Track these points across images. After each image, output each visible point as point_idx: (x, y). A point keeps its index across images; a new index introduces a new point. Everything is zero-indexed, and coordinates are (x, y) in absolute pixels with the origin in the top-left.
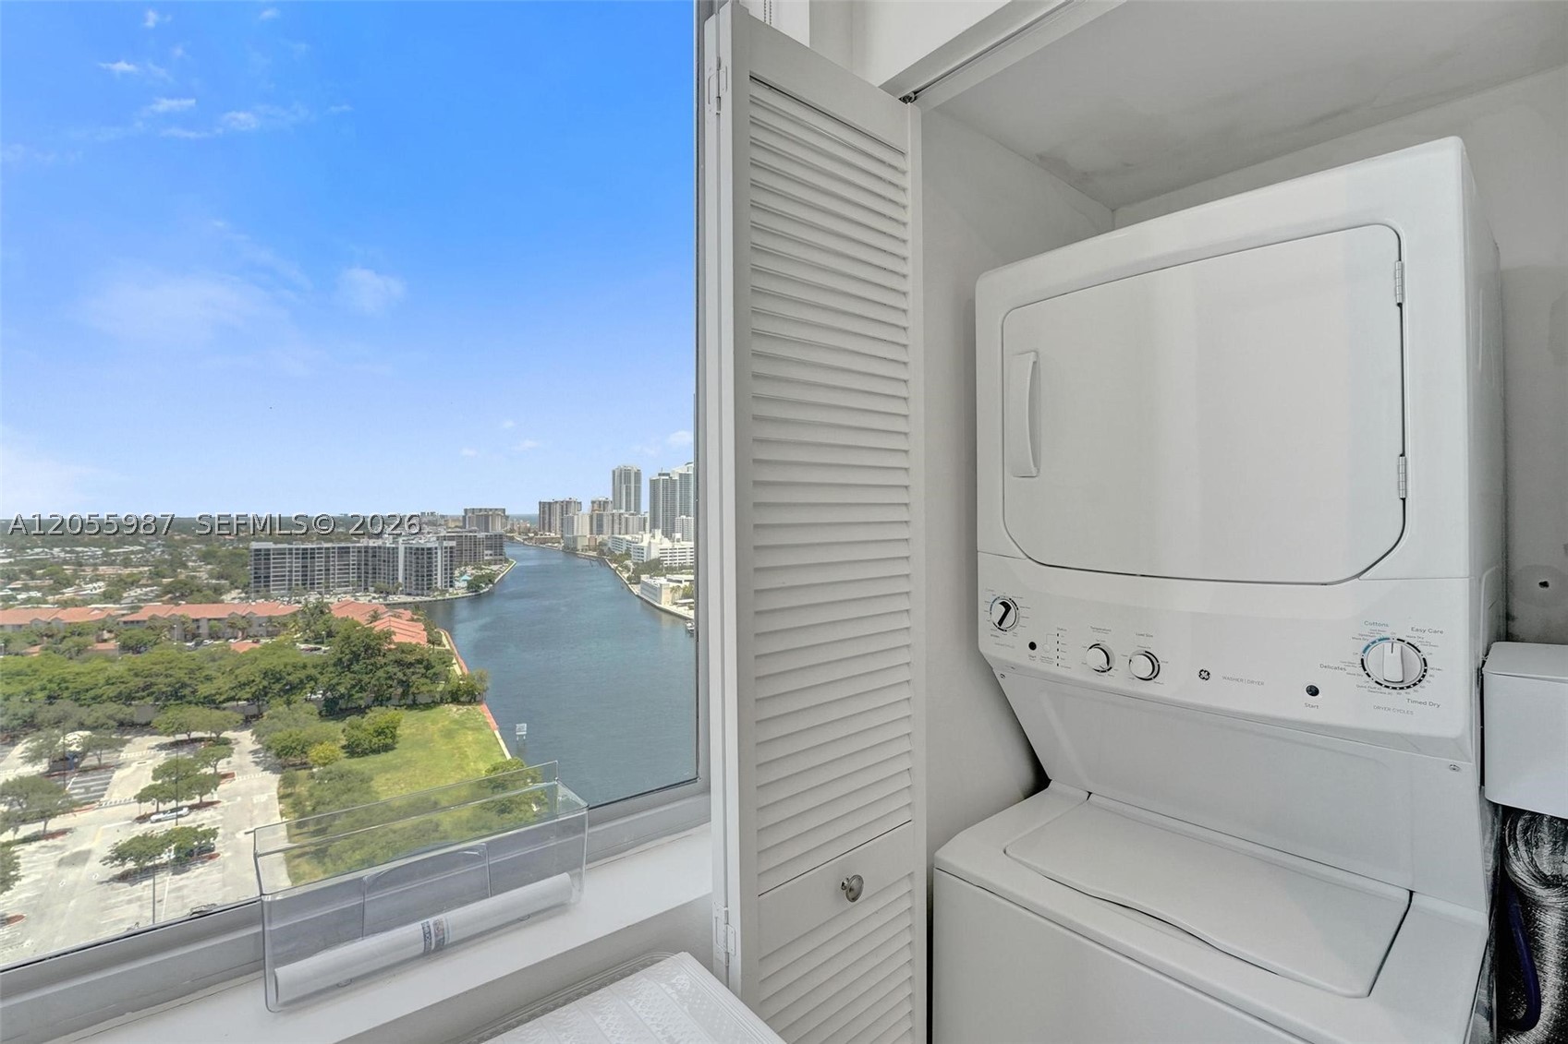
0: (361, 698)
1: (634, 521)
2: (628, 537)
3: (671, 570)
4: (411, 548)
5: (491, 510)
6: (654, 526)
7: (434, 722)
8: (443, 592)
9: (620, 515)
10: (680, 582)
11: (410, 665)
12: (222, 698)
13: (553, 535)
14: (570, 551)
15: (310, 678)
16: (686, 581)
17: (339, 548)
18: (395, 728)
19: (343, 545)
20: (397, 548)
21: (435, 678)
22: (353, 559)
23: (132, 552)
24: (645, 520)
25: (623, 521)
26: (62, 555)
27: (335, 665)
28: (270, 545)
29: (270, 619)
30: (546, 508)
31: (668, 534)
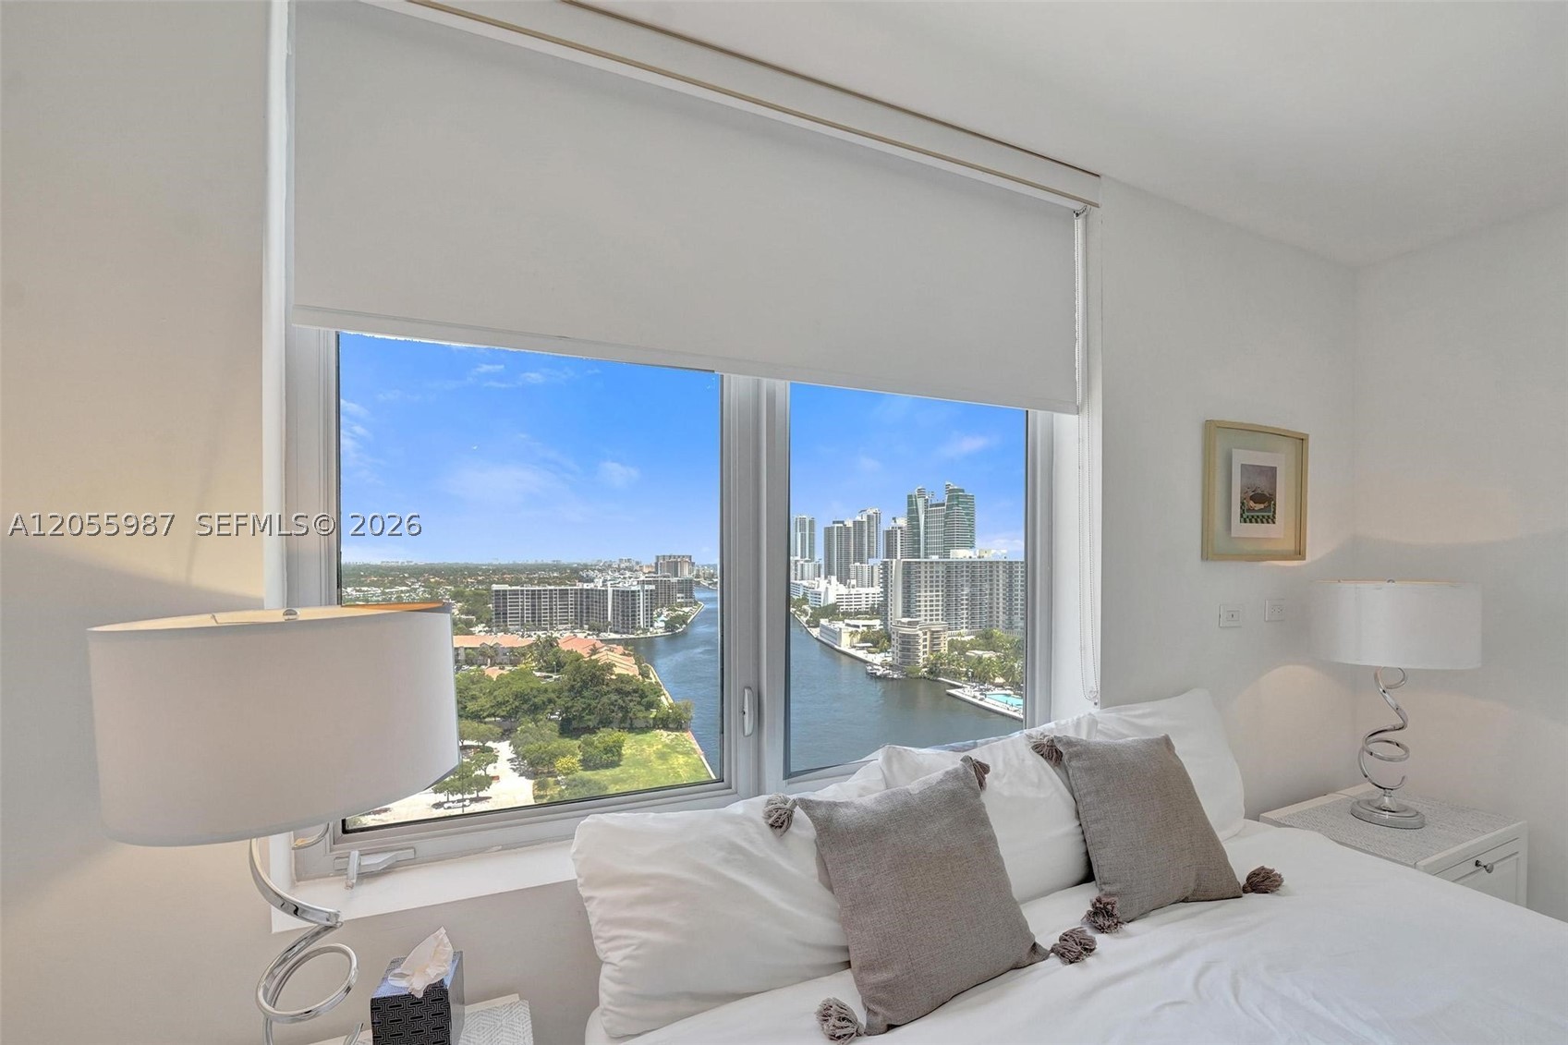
0: (590, 720)
1: (809, 568)
2: (805, 583)
3: (847, 615)
4: (618, 591)
5: (679, 557)
6: (829, 573)
7: (650, 745)
8: (645, 631)
9: (796, 561)
11: (628, 694)
12: (485, 714)
15: (550, 701)
16: (863, 626)
17: (560, 590)
18: (620, 747)
19: (563, 587)
20: (607, 591)
21: (649, 706)
22: (571, 599)
23: (402, 592)
24: (819, 567)
25: (799, 567)
26: (354, 593)
27: (569, 691)
28: (506, 587)
29: (512, 649)
31: (843, 580)
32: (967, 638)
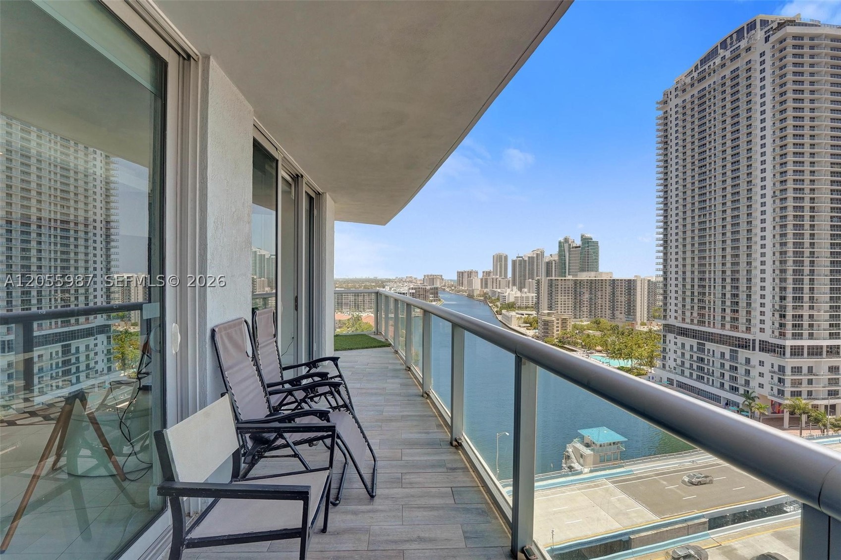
1: (503, 282)
2: (499, 290)
3: (520, 308)
5: (437, 276)
6: (514, 284)
9: (496, 278)
10: (523, 315)
13: (463, 288)
14: (471, 296)
16: (526, 314)
24: (509, 282)
25: (498, 282)
30: (461, 274)
31: (520, 289)
32: (585, 323)
